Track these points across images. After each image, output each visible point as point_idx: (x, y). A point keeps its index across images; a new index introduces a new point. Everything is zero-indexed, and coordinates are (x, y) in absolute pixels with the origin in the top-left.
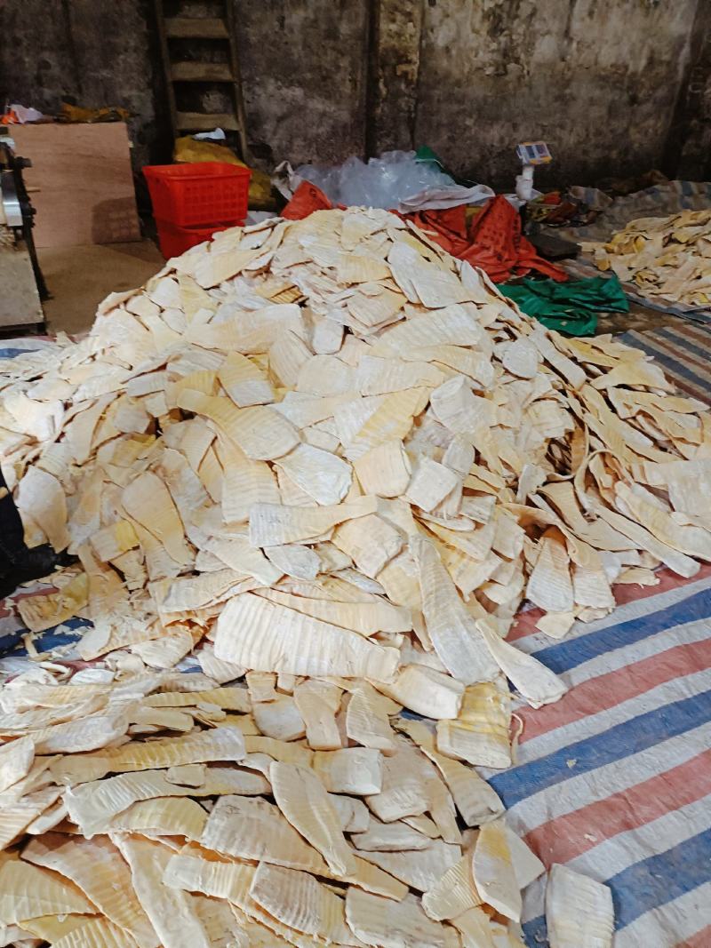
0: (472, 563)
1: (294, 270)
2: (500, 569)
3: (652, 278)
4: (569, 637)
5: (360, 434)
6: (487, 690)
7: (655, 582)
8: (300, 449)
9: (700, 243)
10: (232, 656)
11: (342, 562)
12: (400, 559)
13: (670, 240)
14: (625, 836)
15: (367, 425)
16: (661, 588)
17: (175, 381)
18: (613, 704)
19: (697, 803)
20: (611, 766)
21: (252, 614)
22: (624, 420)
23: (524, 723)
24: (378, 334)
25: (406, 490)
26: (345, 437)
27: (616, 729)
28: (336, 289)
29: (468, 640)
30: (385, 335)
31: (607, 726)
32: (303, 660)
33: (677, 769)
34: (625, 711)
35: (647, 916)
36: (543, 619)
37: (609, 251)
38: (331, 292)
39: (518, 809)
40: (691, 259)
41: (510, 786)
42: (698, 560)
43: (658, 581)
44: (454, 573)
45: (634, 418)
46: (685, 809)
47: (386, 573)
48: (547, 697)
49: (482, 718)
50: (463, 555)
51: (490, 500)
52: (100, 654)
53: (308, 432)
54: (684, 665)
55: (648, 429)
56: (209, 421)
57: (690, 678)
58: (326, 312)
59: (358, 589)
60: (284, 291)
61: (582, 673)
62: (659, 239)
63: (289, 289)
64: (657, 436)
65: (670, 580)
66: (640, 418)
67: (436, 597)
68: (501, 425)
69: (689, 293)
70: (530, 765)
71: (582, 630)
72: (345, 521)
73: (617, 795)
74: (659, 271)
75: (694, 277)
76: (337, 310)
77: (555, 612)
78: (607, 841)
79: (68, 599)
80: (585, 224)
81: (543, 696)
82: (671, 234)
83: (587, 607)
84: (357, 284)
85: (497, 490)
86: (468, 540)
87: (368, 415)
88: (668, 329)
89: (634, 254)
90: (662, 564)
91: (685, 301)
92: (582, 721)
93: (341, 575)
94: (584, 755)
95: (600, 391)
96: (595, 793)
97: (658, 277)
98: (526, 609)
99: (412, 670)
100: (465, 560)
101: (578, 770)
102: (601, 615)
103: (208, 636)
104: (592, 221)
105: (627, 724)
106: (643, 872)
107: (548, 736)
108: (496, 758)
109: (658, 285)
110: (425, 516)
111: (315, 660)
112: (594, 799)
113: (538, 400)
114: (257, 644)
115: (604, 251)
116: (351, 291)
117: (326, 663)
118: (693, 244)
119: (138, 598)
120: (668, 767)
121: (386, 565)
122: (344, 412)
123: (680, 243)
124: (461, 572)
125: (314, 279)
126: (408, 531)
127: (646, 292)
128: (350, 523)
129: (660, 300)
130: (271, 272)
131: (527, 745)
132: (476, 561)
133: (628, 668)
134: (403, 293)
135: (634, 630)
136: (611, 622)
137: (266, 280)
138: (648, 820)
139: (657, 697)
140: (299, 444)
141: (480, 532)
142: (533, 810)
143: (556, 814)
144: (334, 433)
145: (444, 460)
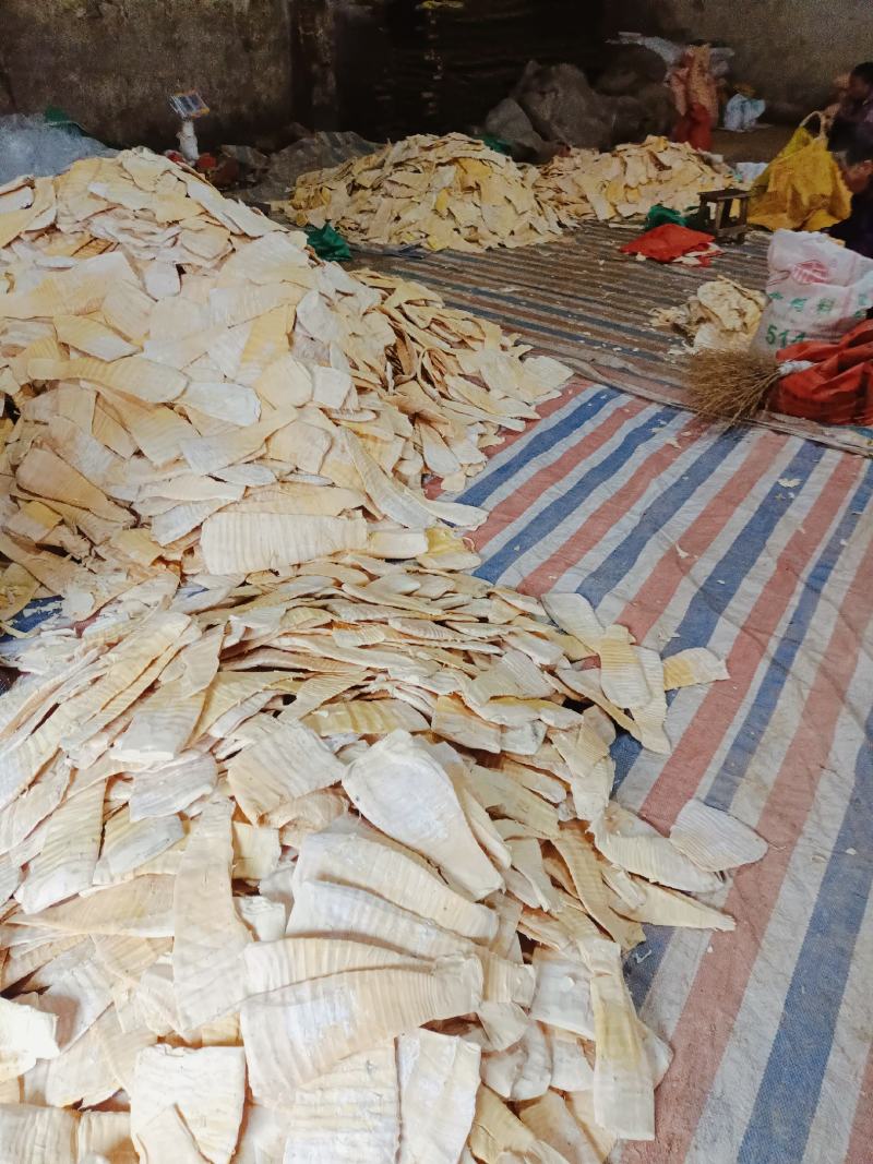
0: (384, 446)
1: (96, 220)
2: (404, 449)
3: (353, 226)
4: (467, 489)
5: (243, 361)
6: (437, 531)
7: (500, 441)
8: (192, 387)
9: (386, 185)
10: (229, 568)
11: (288, 468)
12: (332, 453)
13: (354, 188)
14: (571, 569)
15: (245, 351)
16: (508, 444)
17: (14, 356)
18: (520, 514)
19: (600, 542)
20: (541, 543)
21: (231, 526)
22: (424, 329)
23: (474, 541)
24: (217, 267)
25: (312, 396)
26: (228, 368)
27: (532, 523)
28: (157, 230)
29: (405, 504)
30: (225, 267)
31: (525, 524)
32: (292, 550)
33: (579, 532)
34: (531, 513)
35: (606, 597)
36: (443, 484)
37: (297, 208)
38: (154, 234)
39: (501, 581)
40: (385, 201)
41: (490, 570)
42: (522, 419)
43: (503, 439)
44: (375, 455)
45: (428, 328)
46: (595, 547)
47: (325, 467)
48: (479, 521)
49: (445, 547)
50: (375, 439)
51: (374, 394)
52: (94, 611)
53: (190, 372)
54: (550, 479)
55: (443, 334)
56: (82, 382)
57: (557, 484)
58: (152, 256)
59: (308, 484)
60: (82, 248)
61: (492, 502)
62: (342, 187)
63: (87, 244)
64: (452, 339)
65: (511, 437)
66: (433, 326)
67: (372, 477)
68: (354, 334)
69: (395, 234)
70: (494, 558)
71: (473, 482)
72: (273, 434)
73: (553, 555)
74: (358, 218)
75: (393, 218)
76: (166, 251)
77: (449, 475)
78: (564, 575)
79: (15, 587)
80: (254, 185)
81: (475, 520)
82: (354, 181)
83: (470, 465)
84: (177, 222)
85: (375, 385)
86: (376, 426)
87: (242, 343)
88: (396, 268)
89: (324, 207)
90: (500, 426)
91: (394, 241)
92: (508, 528)
93: (291, 478)
94: (521, 542)
95: (396, 308)
96: (539, 557)
97: (359, 225)
98: (426, 481)
99: (378, 535)
100: (379, 445)
101: (523, 550)
102: (480, 468)
103: (185, 571)
104: (259, 181)
105: (537, 518)
106: (592, 580)
107: (492, 543)
108: (472, 561)
109: (362, 231)
110: (334, 416)
111: (302, 547)
112: (541, 561)
113: (365, 314)
114: (247, 550)
115: (291, 207)
116: (174, 230)
117: (312, 547)
118: (379, 187)
119: (92, 563)
120: (573, 532)
121: (324, 460)
122: (217, 346)
123: (365, 188)
124: (381, 454)
125: (128, 224)
126: (329, 430)
127: (355, 238)
128: (278, 436)
129: (372, 244)
130: (59, 230)
131: (482, 551)
132: (387, 442)
133: (517, 491)
134: (223, 226)
135: (505, 472)
136: (488, 472)
137: (51, 240)
138: (579, 560)
139: (544, 501)
140: (188, 384)
141: (381, 419)
142: (511, 576)
143: (526, 575)
144: (215, 368)
145: (332, 364)
